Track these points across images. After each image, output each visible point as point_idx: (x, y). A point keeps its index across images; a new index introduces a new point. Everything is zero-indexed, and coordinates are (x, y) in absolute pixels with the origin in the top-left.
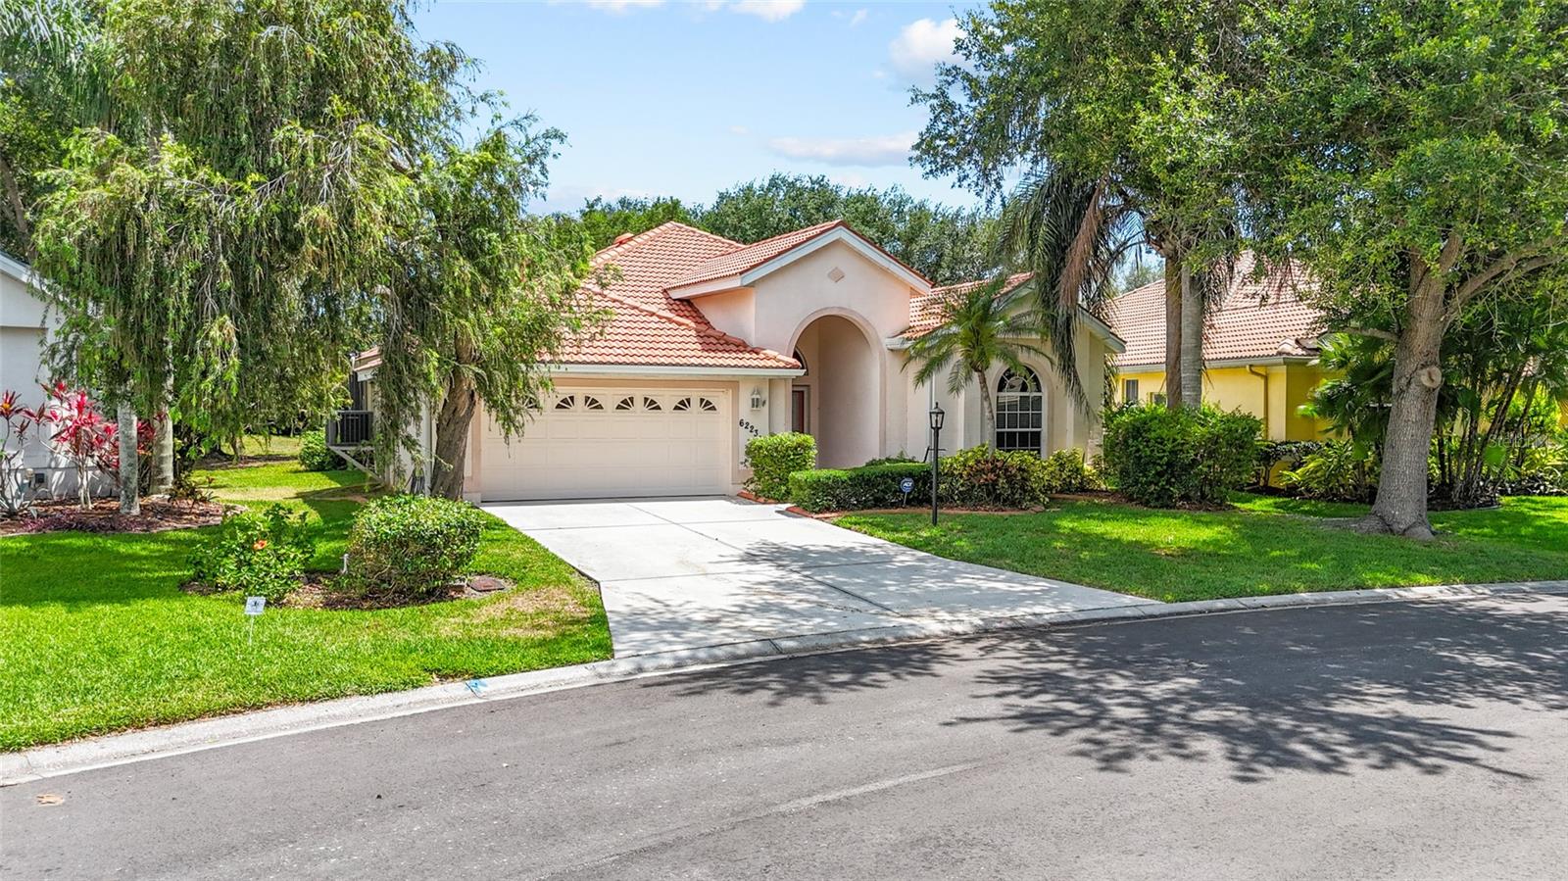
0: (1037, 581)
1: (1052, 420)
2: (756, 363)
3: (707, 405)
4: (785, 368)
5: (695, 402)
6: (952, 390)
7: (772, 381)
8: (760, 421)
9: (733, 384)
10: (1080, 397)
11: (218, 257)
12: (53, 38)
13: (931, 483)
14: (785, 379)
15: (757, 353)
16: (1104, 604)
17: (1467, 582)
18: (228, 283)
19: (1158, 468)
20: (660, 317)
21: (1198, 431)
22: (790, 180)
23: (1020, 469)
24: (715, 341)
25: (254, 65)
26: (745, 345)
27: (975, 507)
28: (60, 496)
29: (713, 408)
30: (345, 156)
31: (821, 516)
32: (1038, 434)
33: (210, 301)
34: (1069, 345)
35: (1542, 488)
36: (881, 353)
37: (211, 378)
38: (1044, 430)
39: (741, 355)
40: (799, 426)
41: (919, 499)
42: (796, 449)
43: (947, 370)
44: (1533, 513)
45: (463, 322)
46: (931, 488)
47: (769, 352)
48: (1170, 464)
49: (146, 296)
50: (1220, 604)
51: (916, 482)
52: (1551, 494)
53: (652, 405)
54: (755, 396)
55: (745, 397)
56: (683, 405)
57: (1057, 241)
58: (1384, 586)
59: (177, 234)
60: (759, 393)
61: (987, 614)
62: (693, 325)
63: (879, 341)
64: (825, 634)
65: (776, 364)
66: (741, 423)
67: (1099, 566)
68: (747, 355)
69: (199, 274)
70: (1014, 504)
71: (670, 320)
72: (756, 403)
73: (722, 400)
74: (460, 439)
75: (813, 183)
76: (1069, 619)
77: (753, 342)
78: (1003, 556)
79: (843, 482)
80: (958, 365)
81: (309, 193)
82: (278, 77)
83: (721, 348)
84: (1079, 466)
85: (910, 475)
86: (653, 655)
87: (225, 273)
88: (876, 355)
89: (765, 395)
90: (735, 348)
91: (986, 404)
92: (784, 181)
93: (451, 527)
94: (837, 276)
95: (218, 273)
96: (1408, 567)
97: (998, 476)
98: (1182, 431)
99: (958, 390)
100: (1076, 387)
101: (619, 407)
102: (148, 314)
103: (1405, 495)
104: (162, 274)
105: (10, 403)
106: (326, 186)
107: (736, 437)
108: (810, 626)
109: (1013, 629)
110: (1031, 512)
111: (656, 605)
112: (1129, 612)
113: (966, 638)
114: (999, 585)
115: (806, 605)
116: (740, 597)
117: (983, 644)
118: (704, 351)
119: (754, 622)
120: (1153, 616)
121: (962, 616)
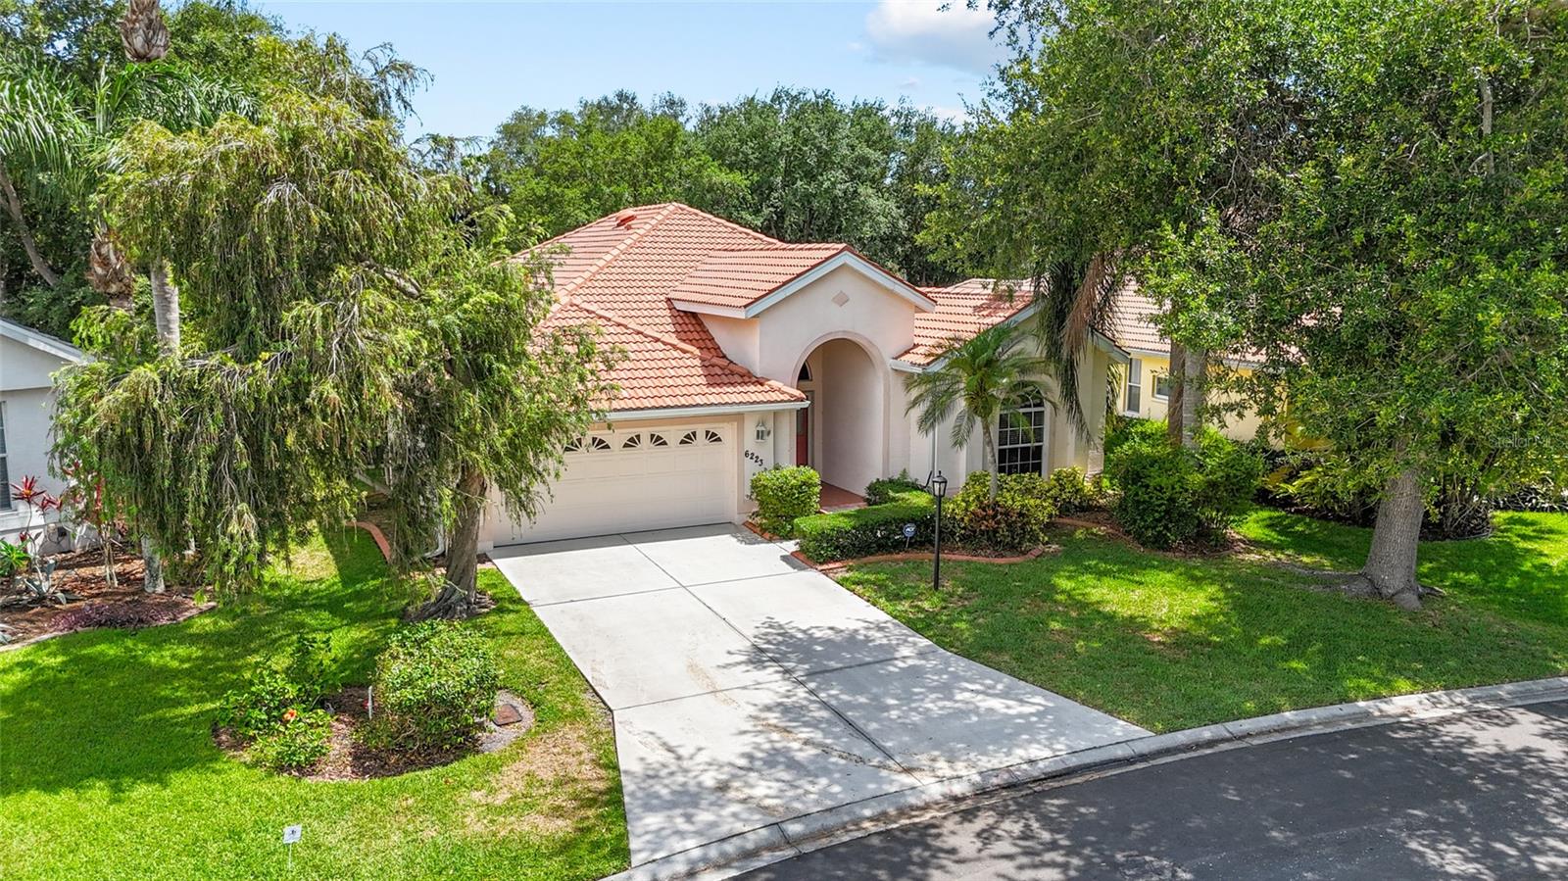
0: (1034, 694)
1: (1054, 434)
2: (761, 397)
3: (713, 437)
4: (789, 401)
5: (700, 435)
6: (955, 444)
7: (776, 413)
8: (765, 451)
9: (739, 417)
10: (1081, 425)
11: (233, 437)
12: (47, 140)
13: (934, 527)
14: (790, 411)
15: (762, 384)
16: (1098, 737)
17: (1446, 688)
18: (245, 464)
19: (1156, 515)
20: (665, 343)
21: (1196, 479)
22: (794, 93)
23: (1021, 514)
24: (719, 372)
25: (258, 238)
26: (749, 374)
27: (975, 552)
28: (84, 547)
29: (719, 440)
30: (353, 317)
31: (825, 567)
32: (1040, 448)
33: (228, 480)
34: (1072, 375)
35: (1534, 501)
36: (886, 373)
37: (233, 560)
38: (1046, 444)
39: (745, 388)
40: (803, 459)
41: (919, 543)
42: (801, 487)
43: (951, 420)
44: (1523, 544)
45: (474, 454)
46: (933, 532)
47: (774, 383)
48: (1167, 512)
49: (167, 483)
50: (1207, 733)
51: (918, 526)
52: (1542, 509)
53: (658, 440)
54: (760, 429)
55: (750, 430)
56: (689, 439)
57: (1063, 273)
58: (1367, 698)
59: (192, 418)
60: (763, 425)
61: (985, 763)
62: (697, 352)
63: (883, 363)
64: (830, 810)
65: (782, 397)
66: (746, 454)
67: (1095, 666)
68: (752, 388)
69: (215, 458)
70: (1013, 548)
71: (675, 347)
72: (760, 435)
73: (727, 432)
74: (473, 524)
75: (817, 97)
76: (1061, 767)
77: (758, 372)
78: (1000, 649)
79: (847, 533)
80: (960, 417)
81: (318, 366)
82: (281, 242)
83: (726, 380)
84: (1080, 486)
85: (912, 520)
86: (667, 859)
87: (241, 454)
88: (881, 374)
89: (770, 425)
90: (739, 380)
91: (988, 449)
92: (787, 94)
93: (472, 686)
94: (842, 300)
95: (235, 452)
96: (1392, 669)
97: (998, 523)
98: (1181, 480)
99: (961, 444)
100: (1077, 415)
101: (626, 446)
102: (169, 498)
103: (1395, 562)
104: (180, 461)
105: (30, 488)
106: (335, 356)
107: (741, 466)
108: (815, 793)
109: (1009, 786)
110: (1030, 556)
111: (668, 757)
112: (1120, 752)
113: (965, 809)
114: (997, 704)
115: (811, 751)
116: (748, 738)
117: (980, 823)
118: (709, 385)
119: (763, 789)
120: (1143, 757)
121: (961, 768)
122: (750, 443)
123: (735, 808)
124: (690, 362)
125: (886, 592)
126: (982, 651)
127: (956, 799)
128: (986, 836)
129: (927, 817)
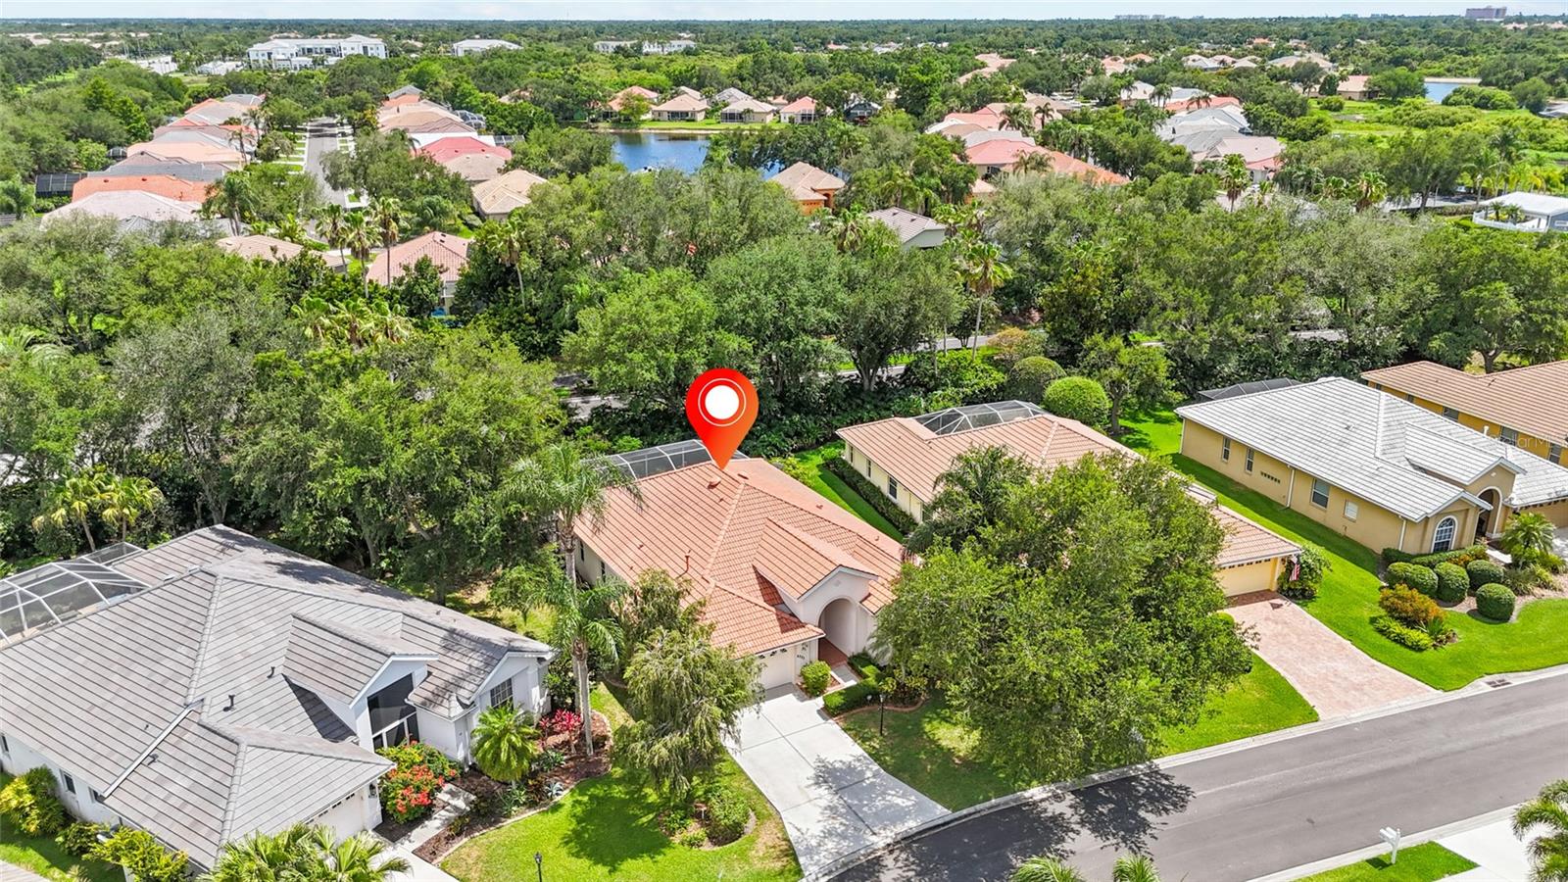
2: (805, 635)
3: (783, 651)
4: (817, 635)
5: (779, 651)
8: (806, 654)
15: (804, 627)
16: (935, 815)
20: (759, 607)
23: (914, 689)
24: (787, 623)
26: (801, 623)
27: (896, 705)
31: (836, 718)
36: (856, 608)
39: (801, 631)
47: (811, 627)
51: (873, 696)
55: (800, 647)
56: (774, 653)
60: (805, 644)
61: (897, 829)
62: (775, 610)
63: (855, 605)
64: (851, 853)
65: (813, 632)
66: (798, 658)
71: (764, 608)
72: (803, 648)
73: (790, 648)
83: (790, 627)
85: (870, 694)
88: (854, 608)
89: (808, 644)
90: (799, 627)
107: (796, 663)
108: (846, 846)
109: (904, 839)
110: (919, 705)
111: (798, 834)
112: (940, 822)
113: (890, 848)
114: (899, 801)
115: (843, 828)
116: (822, 824)
117: (894, 855)
118: (783, 632)
119: (830, 845)
120: (938, 826)
121: (889, 833)
122: (799, 652)
123: (824, 853)
124: (770, 616)
125: (859, 736)
126: (895, 772)
127: (889, 845)
128: (896, 860)
129: (879, 854)
